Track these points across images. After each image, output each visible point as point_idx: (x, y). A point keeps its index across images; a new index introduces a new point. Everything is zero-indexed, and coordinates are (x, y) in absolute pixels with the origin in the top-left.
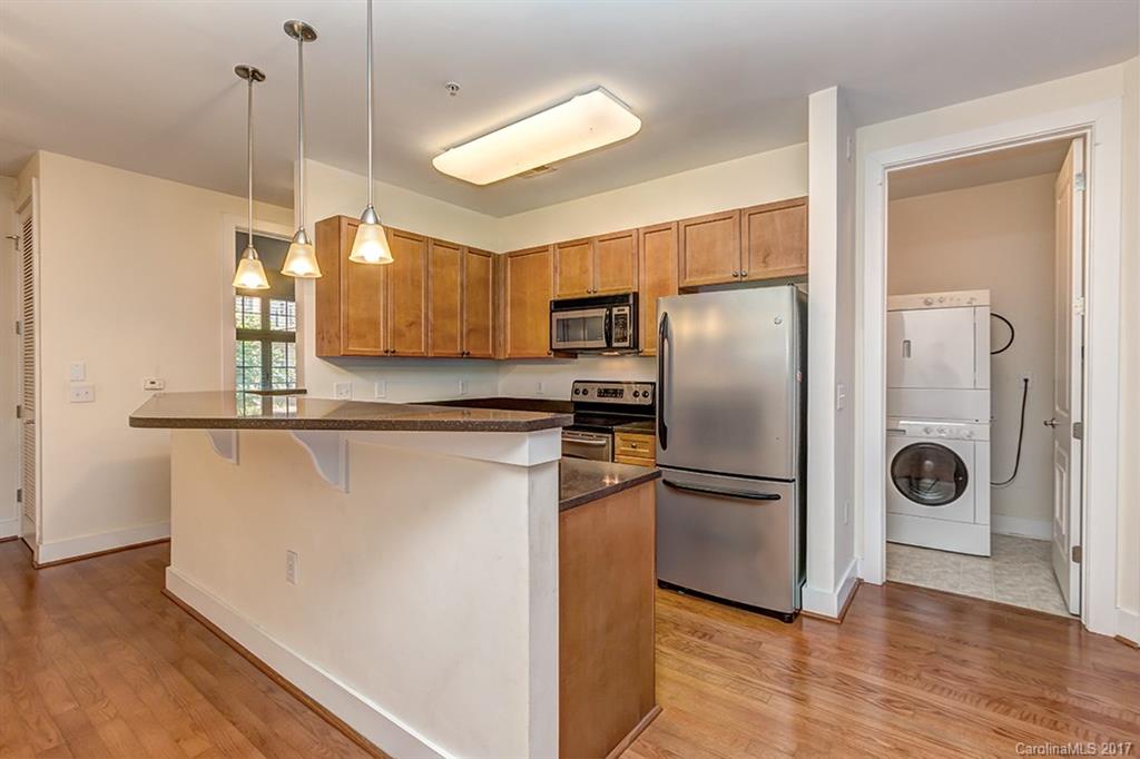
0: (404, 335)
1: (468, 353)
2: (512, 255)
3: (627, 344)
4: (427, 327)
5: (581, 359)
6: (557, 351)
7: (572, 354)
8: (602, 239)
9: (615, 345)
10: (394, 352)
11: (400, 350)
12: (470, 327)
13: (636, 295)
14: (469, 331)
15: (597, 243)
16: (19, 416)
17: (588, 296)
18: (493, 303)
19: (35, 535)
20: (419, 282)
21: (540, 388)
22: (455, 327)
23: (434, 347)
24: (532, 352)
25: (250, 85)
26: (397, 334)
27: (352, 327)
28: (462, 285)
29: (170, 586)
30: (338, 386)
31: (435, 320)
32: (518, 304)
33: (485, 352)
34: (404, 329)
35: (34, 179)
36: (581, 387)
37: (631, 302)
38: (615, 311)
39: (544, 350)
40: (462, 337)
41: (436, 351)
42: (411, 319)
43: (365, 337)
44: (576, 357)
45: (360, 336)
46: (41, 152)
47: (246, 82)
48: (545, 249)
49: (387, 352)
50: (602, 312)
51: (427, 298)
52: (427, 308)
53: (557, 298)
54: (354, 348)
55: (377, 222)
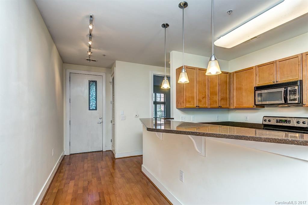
0: (201, 101)
1: (221, 107)
2: (236, 72)
3: (297, 102)
4: (208, 98)
5: (266, 108)
6: (257, 105)
7: (263, 106)
8: (280, 61)
9: (289, 102)
10: (199, 106)
11: (201, 106)
12: (222, 98)
13: (301, 82)
14: (221, 99)
15: (278, 63)
16: (111, 123)
17: (273, 83)
18: (229, 90)
19: (114, 150)
20: (206, 84)
21: (247, 118)
22: (217, 98)
23: (210, 105)
24: (245, 105)
25: (165, 29)
26: (200, 101)
27: (187, 99)
28: (219, 84)
29: (143, 170)
30: (182, 117)
31: (211, 96)
32: (239, 89)
33: (226, 106)
34: (201, 99)
35: (115, 68)
36: (267, 119)
37: (299, 84)
38: (289, 89)
39: (252, 104)
40: (219, 101)
41: (211, 106)
42: (203, 96)
43: (190, 102)
44: (264, 108)
45: (189, 102)
46: (116, 61)
47: (164, 28)
48: (251, 68)
49: (197, 106)
50: (283, 90)
51: (208, 89)
52: (208, 92)
53: (257, 86)
54: (188, 105)
55: (216, 59)
